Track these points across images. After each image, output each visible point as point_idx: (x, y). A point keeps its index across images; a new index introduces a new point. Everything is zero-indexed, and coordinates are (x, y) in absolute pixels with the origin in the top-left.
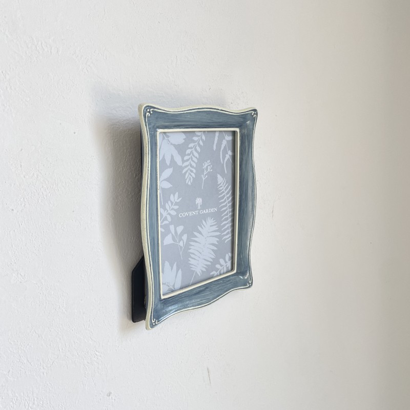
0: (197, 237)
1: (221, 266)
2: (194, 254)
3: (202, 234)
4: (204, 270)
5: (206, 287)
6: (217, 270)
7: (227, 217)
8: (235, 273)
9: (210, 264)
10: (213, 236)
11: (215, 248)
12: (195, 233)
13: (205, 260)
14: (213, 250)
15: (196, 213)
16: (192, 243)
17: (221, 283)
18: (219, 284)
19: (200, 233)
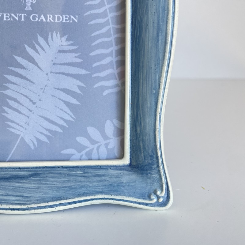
0: (24, 68)
1: (93, 142)
2: (15, 100)
3: (36, 64)
4: (44, 139)
5: (35, 173)
6: (80, 148)
7: (107, 39)
8: (124, 166)
9: (61, 131)
10: (68, 75)
11: (74, 101)
12: (19, 59)
13: (46, 119)
14: (68, 104)
15: (20, 17)
16: (10, 78)
17: (75, 175)
18: (69, 175)
19: (32, 60)
